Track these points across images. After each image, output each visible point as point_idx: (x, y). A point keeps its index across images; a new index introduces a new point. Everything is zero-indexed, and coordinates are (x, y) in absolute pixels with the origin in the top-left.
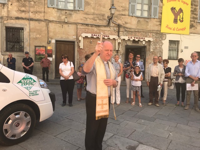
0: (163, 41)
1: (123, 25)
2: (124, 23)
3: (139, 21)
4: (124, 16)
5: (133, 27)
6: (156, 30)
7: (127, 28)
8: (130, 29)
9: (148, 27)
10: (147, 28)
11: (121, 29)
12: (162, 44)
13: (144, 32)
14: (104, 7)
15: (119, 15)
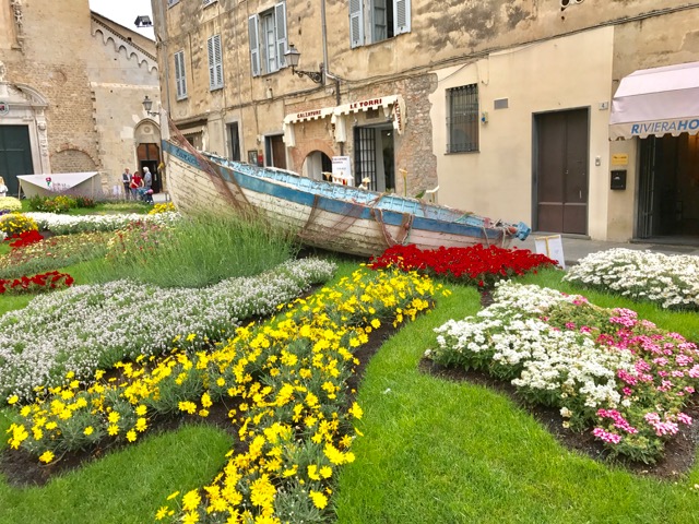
0: (431, 97)
1: (344, 77)
2: (346, 70)
3: (372, 55)
4: (344, 55)
5: (363, 75)
6: (411, 67)
7: (352, 82)
8: (357, 82)
9: (391, 65)
10: (390, 69)
11: (343, 89)
12: (430, 105)
13: (383, 82)
14: (314, 47)
15: (337, 54)
